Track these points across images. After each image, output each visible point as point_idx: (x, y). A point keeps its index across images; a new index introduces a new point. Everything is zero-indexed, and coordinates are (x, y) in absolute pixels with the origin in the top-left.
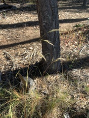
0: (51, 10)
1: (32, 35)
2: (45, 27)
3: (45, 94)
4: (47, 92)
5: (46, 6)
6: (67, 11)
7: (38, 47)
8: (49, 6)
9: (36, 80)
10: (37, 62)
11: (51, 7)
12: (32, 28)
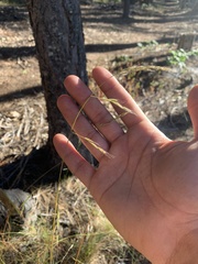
0: (66, 20)
1: (14, 81)
2: (53, 60)
3: (64, 226)
4: (70, 220)
5: (54, 9)
6: (93, 27)
7: (32, 110)
8: (62, 10)
9: (37, 196)
10: (34, 148)
11: (67, 13)
12: (13, 64)
